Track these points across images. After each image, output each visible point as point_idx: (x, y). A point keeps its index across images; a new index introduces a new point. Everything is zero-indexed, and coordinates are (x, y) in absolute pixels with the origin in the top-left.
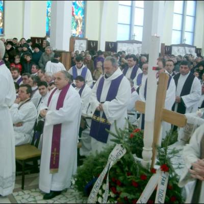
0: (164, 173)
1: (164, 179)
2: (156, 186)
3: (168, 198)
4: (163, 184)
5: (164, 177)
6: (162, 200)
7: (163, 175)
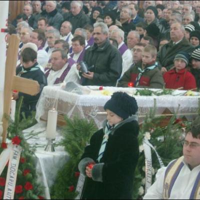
0: (17, 147)
1: (17, 153)
2: (7, 161)
3: (21, 172)
4: (14, 158)
5: (16, 152)
6: (14, 174)
7: (15, 149)
